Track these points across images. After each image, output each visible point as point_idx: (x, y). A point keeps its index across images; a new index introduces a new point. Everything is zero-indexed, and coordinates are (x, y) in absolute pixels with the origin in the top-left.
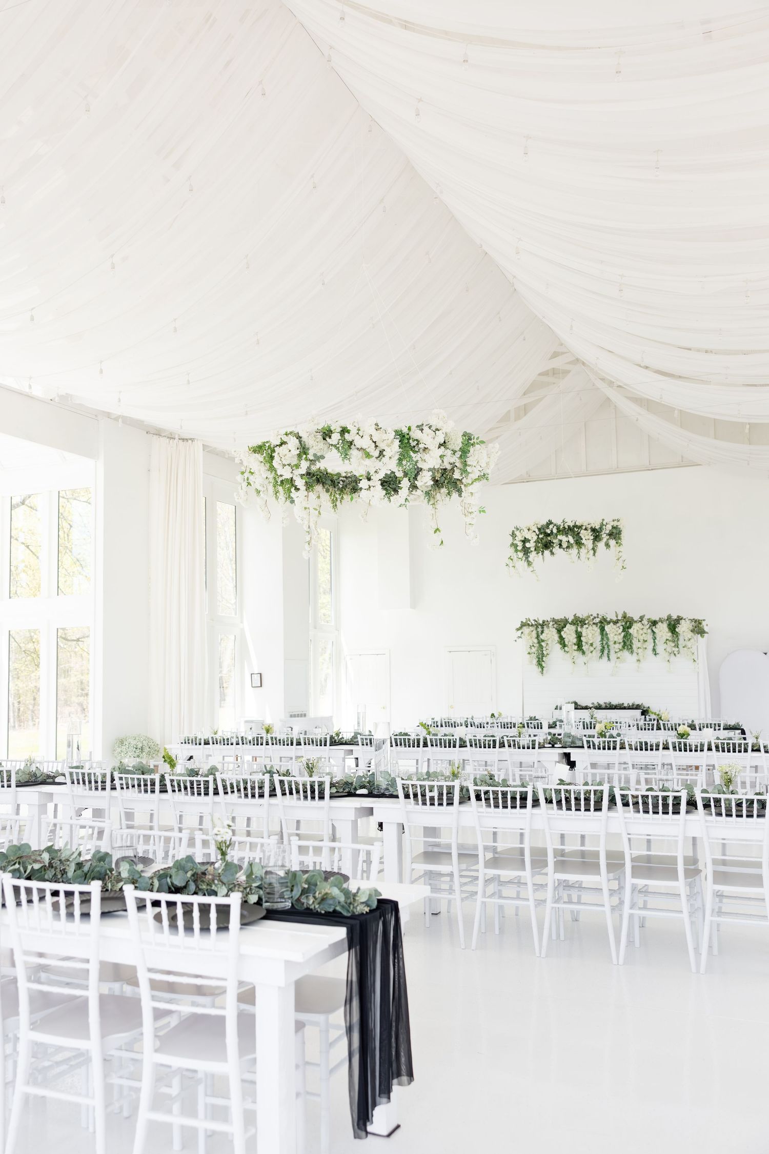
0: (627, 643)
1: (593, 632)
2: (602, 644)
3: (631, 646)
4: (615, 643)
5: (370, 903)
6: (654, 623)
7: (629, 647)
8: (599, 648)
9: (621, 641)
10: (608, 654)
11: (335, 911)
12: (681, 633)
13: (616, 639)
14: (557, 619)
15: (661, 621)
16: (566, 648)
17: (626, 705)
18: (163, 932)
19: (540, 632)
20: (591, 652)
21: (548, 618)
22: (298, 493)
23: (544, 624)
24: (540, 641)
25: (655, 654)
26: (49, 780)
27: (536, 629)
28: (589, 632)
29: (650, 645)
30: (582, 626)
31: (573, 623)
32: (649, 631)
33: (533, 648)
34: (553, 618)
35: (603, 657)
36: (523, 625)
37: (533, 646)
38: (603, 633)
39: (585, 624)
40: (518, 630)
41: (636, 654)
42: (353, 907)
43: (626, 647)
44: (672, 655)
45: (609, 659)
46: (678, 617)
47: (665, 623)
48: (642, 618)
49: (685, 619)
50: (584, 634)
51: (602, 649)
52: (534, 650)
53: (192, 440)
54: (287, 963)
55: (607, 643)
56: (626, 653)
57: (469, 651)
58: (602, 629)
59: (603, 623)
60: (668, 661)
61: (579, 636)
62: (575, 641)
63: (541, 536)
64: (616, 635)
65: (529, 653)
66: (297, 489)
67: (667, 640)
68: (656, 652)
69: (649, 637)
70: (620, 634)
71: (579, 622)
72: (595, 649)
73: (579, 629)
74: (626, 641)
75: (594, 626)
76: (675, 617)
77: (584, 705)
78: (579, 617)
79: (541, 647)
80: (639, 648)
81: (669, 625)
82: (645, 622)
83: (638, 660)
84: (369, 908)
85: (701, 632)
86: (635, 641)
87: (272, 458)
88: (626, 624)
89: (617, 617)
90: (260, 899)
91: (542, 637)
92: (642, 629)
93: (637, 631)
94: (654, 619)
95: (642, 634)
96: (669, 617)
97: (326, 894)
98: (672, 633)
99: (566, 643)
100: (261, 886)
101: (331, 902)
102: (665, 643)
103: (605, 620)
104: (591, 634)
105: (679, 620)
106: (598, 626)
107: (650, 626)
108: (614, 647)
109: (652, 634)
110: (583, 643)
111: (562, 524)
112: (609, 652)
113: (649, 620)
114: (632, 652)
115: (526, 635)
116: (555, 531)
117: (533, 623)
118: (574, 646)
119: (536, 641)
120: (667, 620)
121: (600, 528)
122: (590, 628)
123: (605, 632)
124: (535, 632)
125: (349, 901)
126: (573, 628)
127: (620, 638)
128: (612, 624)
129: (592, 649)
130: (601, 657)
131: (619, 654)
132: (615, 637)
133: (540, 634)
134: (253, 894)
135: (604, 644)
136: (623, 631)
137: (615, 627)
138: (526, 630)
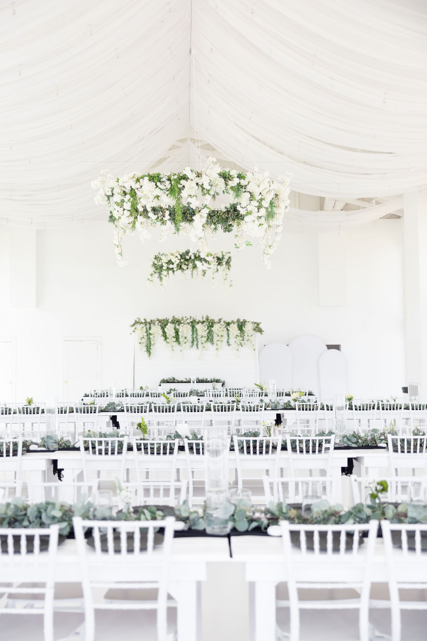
0: (210, 338)
1: (187, 329)
2: (193, 337)
3: (212, 339)
4: (202, 337)
6: (228, 324)
7: (211, 340)
8: (191, 340)
9: (206, 335)
10: (197, 344)
12: (246, 331)
13: (203, 334)
14: (160, 319)
15: (233, 322)
16: (168, 340)
17: (209, 379)
19: (148, 328)
20: (185, 343)
21: (154, 318)
23: (152, 322)
24: (149, 335)
25: (229, 345)
27: (146, 326)
28: (184, 329)
29: (225, 339)
30: (179, 325)
31: (173, 322)
32: (225, 329)
33: (143, 339)
34: (158, 319)
35: (193, 347)
36: (136, 323)
37: (143, 338)
38: (194, 330)
39: (181, 323)
40: (132, 326)
41: (216, 345)
43: (209, 340)
44: (240, 345)
45: (198, 348)
46: (244, 320)
47: (235, 324)
48: (220, 320)
49: (248, 322)
50: (180, 330)
51: (192, 341)
52: (144, 341)
55: (196, 337)
56: (209, 344)
57: (81, 341)
58: (193, 327)
59: (193, 324)
60: (237, 350)
61: (177, 332)
62: (174, 335)
63: (182, 261)
64: (202, 331)
65: (140, 343)
67: (237, 335)
68: (229, 344)
69: (225, 333)
70: (205, 331)
71: (177, 322)
72: (188, 341)
73: (177, 327)
74: (209, 335)
75: (188, 325)
76: (242, 320)
77: (180, 380)
78: (176, 319)
79: (149, 339)
80: (218, 341)
81: (238, 325)
82: (222, 323)
83: (217, 349)
85: (260, 331)
86: (215, 336)
88: (209, 324)
89: (203, 318)
91: (151, 332)
92: (220, 328)
93: (218, 329)
94: (228, 321)
95: (220, 332)
96: (238, 321)
98: (241, 331)
99: (168, 336)
102: (236, 337)
103: (195, 321)
104: (185, 330)
105: (245, 322)
106: (190, 325)
107: (226, 326)
108: (202, 340)
109: (227, 331)
110: (180, 337)
111: (198, 253)
112: (198, 343)
113: (224, 322)
114: (213, 344)
115: (139, 330)
116: (193, 257)
117: (143, 321)
118: (173, 338)
119: (146, 334)
120: (237, 322)
121: (222, 258)
122: (185, 326)
123: (195, 329)
124: (145, 328)
126: (173, 326)
127: (205, 334)
128: (200, 324)
129: (186, 341)
130: (192, 346)
131: (205, 345)
132: (202, 332)
133: (148, 330)
135: (194, 338)
136: (208, 329)
137: (202, 326)
138: (138, 326)
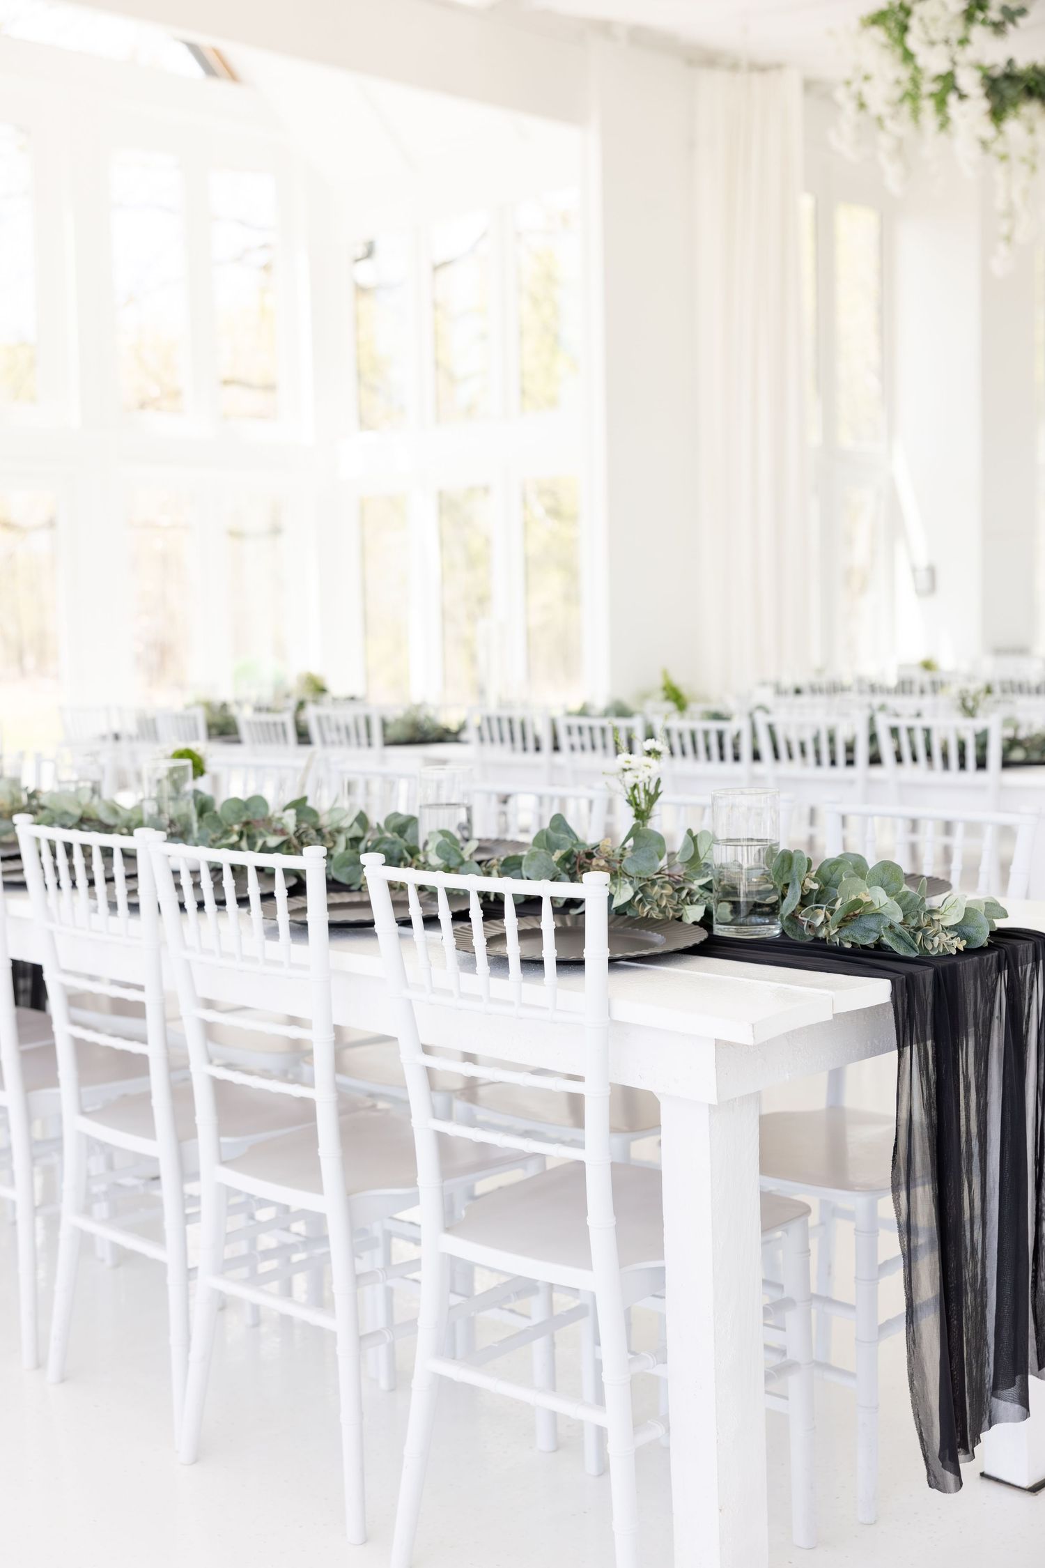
5: (969, 930)
11: (879, 946)
18: (473, 971)
22: (966, 106)
26: (444, 736)
42: (924, 938)
53: (779, 66)
54: (722, 1046)
66: (962, 97)
84: (965, 942)
87: (904, 29)
90: (708, 914)
97: (858, 903)
100: (709, 886)
101: (871, 924)
125: (913, 923)
134: (695, 904)
